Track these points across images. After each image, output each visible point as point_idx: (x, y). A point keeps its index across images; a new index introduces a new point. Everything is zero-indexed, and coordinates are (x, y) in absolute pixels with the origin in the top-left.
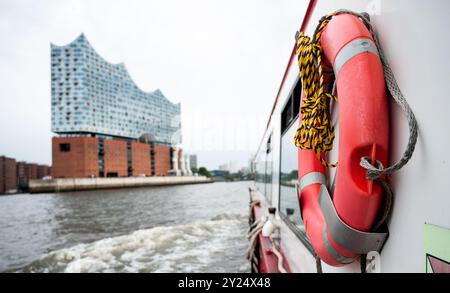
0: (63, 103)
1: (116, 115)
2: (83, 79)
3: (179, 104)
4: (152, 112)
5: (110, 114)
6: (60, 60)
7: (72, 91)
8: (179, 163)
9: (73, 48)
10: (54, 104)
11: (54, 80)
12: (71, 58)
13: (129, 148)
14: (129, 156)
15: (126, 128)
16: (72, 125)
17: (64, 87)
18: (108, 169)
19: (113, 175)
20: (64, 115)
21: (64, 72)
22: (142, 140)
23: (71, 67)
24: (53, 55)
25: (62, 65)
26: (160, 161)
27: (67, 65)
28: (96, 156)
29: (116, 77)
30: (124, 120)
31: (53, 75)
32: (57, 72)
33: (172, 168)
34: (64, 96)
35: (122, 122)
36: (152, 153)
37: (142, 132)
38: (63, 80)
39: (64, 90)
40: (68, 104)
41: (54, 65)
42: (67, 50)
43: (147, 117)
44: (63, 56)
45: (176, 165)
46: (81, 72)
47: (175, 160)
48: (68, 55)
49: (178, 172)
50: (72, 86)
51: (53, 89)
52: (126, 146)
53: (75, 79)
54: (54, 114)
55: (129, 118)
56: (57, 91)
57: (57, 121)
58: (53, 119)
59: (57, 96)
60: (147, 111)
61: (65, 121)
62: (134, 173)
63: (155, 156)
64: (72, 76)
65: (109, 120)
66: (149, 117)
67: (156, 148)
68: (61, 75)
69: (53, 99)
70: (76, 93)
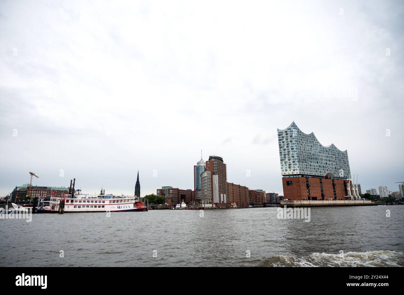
0: (287, 160)
1: (312, 164)
2: (296, 146)
3: (346, 151)
4: (331, 159)
5: (310, 163)
6: (283, 137)
7: (291, 153)
8: (352, 191)
9: (289, 131)
10: (282, 160)
11: (280, 148)
12: (289, 135)
13: (321, 182)
14: (322, 187)
15: (318, 171)
16: (292, 171)
17: (286, 151)
18: (312, 195)
19: (315, 199)
20: (288, 166)
21: (285, 143)
22: (326, 177)
23: (289, 140)
24: (279, 135)
25: (284, 140)
26: (339, 190)
27: (287, 139)
28: (305, 188)
29: (310, 142)
30: (317, 166)
31: (280, 145)
32: (282, 144)
33: (347, 194)
34: (287, 156)
35: (316, 167)
36: (334, 185)
37: (327, 172)
38: (285, 148)
39: (287, 153)
40: (289, 160)
41: (280, 140)
42: (286, 132)
43: (328, 162)
44: (284, 135)
45: (350, 193)
46: (295, 142)
47: (349, 189)
48: (287, 134)
49: (352, 197)
50: (290, 150)
51: (281, 153)
52: (319, 181)
53: (292, 146)
54: (282, 165)
55: (319, 164)
56: (283, 153)
57: (284, 169)
58: (282, 168)
59: (283, 156)
60: (328, 159)
61: (288, 169)
62: (325, 198)
63: (336, 187)
64: (290, 145)
65: (309, 166)
66: (330, 163)
67: (335, 182)
68: (284, 145)
69: (282, 158)
70: (293, 154)
